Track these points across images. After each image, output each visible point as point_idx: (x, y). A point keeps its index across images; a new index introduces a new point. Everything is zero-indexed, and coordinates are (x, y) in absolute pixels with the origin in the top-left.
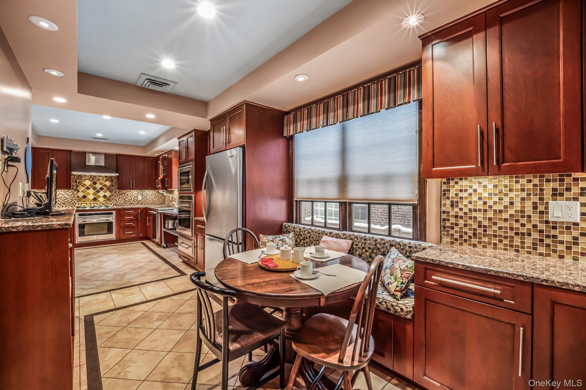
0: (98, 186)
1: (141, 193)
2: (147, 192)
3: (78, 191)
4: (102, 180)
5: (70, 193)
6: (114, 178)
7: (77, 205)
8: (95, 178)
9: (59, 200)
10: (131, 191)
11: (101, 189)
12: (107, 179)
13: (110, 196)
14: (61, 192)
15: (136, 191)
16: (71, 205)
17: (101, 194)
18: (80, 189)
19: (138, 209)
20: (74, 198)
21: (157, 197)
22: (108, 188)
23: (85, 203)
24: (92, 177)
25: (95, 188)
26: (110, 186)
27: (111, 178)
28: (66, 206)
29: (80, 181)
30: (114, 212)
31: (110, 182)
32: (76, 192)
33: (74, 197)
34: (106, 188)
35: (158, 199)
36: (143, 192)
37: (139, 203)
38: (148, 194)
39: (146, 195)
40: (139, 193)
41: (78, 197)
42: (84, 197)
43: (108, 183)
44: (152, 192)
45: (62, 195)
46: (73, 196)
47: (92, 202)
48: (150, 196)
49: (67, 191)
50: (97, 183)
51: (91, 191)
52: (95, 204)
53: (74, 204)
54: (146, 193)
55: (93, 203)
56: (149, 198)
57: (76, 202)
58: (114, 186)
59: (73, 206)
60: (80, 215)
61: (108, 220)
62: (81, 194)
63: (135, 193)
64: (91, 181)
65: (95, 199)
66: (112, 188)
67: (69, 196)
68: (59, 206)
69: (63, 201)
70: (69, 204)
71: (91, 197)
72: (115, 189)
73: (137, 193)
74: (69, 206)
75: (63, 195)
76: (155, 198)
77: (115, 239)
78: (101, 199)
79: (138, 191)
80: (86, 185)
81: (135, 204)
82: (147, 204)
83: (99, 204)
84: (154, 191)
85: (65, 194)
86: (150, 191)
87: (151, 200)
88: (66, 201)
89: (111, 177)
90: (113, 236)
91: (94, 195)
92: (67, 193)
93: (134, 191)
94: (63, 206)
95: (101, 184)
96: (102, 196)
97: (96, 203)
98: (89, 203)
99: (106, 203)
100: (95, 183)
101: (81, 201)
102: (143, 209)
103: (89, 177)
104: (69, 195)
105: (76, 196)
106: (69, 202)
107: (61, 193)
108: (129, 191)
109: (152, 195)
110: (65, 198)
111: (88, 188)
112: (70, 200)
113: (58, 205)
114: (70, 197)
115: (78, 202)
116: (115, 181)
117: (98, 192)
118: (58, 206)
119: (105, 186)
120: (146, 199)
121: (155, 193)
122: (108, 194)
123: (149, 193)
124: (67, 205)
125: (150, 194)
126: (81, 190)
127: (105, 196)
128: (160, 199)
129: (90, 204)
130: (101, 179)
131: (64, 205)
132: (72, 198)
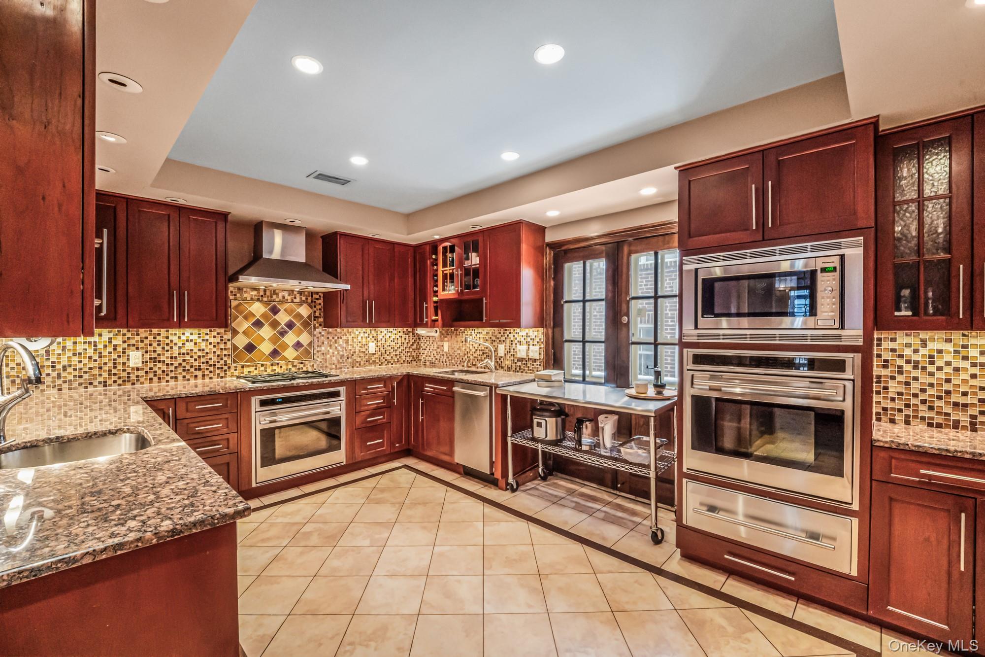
0: (283, 318)
1: (375, 335)
2: (385, 332)
3: (235, 332)
4: (292, 301)
5: (214, 337)
6: (317, 297)
7: (232, 370)
8: (274, 297)
9: (187, 357)
10: (355, 330)
11: (290, 325)
12: (304, 298)
13: (311, 344)
14: (192, 334)
15: (364, 330)
16: (218, 371)
17: (290, 338)
18: (239, 324)
19: (391, 378)
20: (225, 352)
21: (405, 345)
22: (306, 324)
23: (252, 366)
24: (268, 293)
25: (274, 324)
26: (309, 317)
27: (312, 296)
28: (203, 376)
29: (240, 304)
30: (342, 390)
31: (310, 306)
32: (228, 336)
33: (225, 349)
34: (301, 324)
35: (407, 350)
36: (379, 333)
37: (371, 361)
38: (387, 337)
39: (384, 339)
40: (371, 336)
41: (235, 348)
42: (250, 348)
43: (304, 311)
44: (395, 332)
45: (192, 344)
46: (222, 346)
47: (269, 363)
48: (393, 343)
49: (207, 331)
50: (279, 310)
51: (266, 332)
52: (275, 367)
53: (225, 368)
54: (383, 334)
55: (272, 365)
56: (389, 348)
57: (229, 362)
58: (317, 317)
59: (222, 374)
60: (263, 403)
61: (328, 413)
62: (241, 341)
63: (362, 335)
64: (266, 304)
65: (275, 353)
66: (315, 322)
67: (211, 346)
68: (188, 377)
69: (196, 360)
70: (211, 369)
71: (266, 348)
72: (320, 325)
73: (366, 335)
74: (211, 375)
75: (196, 344)
76: (402, 348)
77: (344, 463)
78: (290, 354)
79: (368, 330)
80: (254, 315)
81: (362, 363)
82: (386, 363)
83: (284, 367)
84: (400, 329)
85: (200, 340)
86: (391, 329)
87: (394, 353)
88: (203, 360)
89: (312, 294)
90: (339, 457)
91: (274, 344)
92: (207, 337)
93: (359, 330)
94: (196, 376)
95: (289, 312)
96: (291, 344)
97: (278, 364)
98: (262, 365)
99: (302, 363)
100: (275, 311)
101: (241, 360)
103: (262, 293)
104: (211, 343)
105: (229, 345)
106: (211, 362)
107: (191, 337)
108: (350, 330)
109: (396, 341)
110: (200, 354)
111: (258, 324)
112: (215, 359)
113: (184, 374)
114: (215, 349)
115: (235, 362)
116: (320, 304)
117: (283, 333)
118: (184, 377)
119: (299, 316)
120: (383, 352)
121: (401, 334)
122: (305, 339)
123: (390, 334)
124: (207, 372)
125: (392, 339)
126: (241, 330)
127: (298, 345)
128: (411, 350)
129: (263, 368)
130: (289, 301)
131: (199, 373)
132: (218, 353)
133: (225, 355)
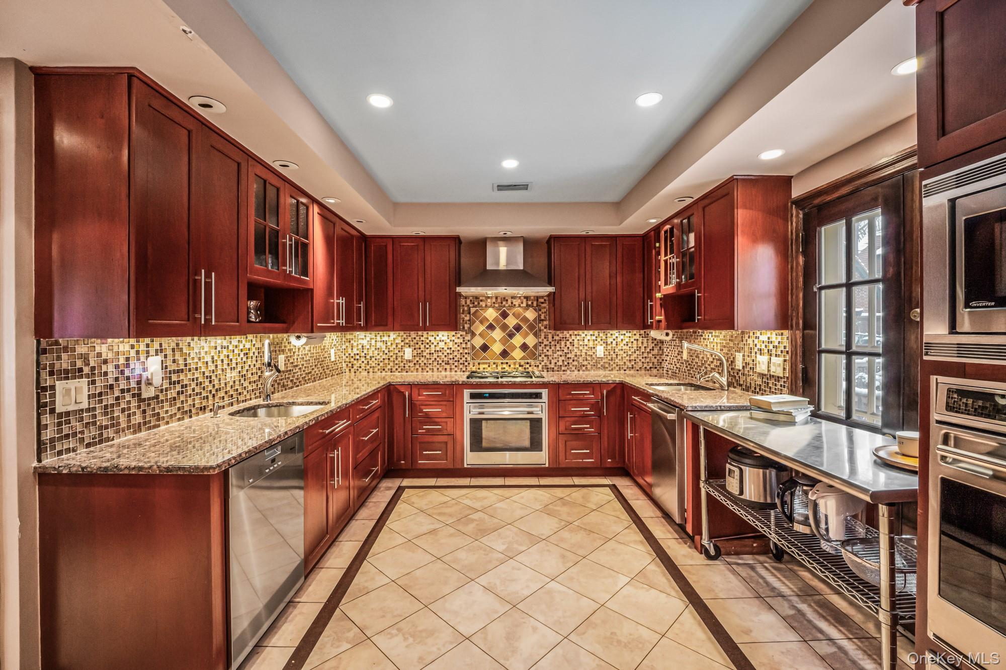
0: (511, 321)
1: (604, 338)
2: (617, 335)
3: (473, 335)
4: (519, 306)
5: (458, 338)
6: (542, 300)
7: (471, 366)
8: (504, 303)
9: (440, 354)
10: (581, 332)
11: (518, 328)
12: (530, 303)
13: (535, 347)
14: (443, 336)
15: (591, 332)
16: (461, 366)
17: (518, 340)
18: (477, 328)
19: (601, 385)
20: (466, 351)
21: (643, 350)
22: (531, 327)
23: (486, 363)
24: (499, 300)
25: (504, 327)
26: (535, 320)
27: (537, 300)
28: (451, 369)
29: (477, 311)
30: (545, 392)
31: (535, 310)
32: (468, 337)
33: (466, 348)
34: (527, 327)
35: (645, 355)
36: (609, 335)
37: (599, 366)
38: (619, 340)
39: (614, 343)
40: (599, 339)
41: (473, 347)
42: (485, 348)
43: (531, 315)
44: (628, 335)
45: (443, 343)
46: (464, 346)
47: (499, 362)
48: (625, 347)
49: (453, 333)
50: (508, 315)
51: (497, 334)
52: (504, 366)
53: (466, 364)
54: (614, 337)
55: (502, 363)
56: (622, 352)
57: (469, 359)
58: (543, 320)
59: (464, 369)
60: (473, 396)
61: (531, 413)
62: (478, 342)
63: (589, 337)
64: (498, 309)
65: (505, 354)
66: (540, 325)
67: (456, 346)
68: (440, 369)
69: (445, 356)
70: (456, 364)
71: (497, 348)
72: (545, 328)
73: (594, 338)
74: (456, 369)
75: (446, 343)
76: (637, 352)
77: (547, 465)
78: (518, 354)
79: (596, 333)
80: (488, 320)
81: (589, 367)
82: (617, 368)
83: (512, 366)
84: (635, 332)
85: (449, 341)
86: (624, 332)
87: (628, 358)
88: (451, 356)
89: (537, 298)
90: (541, 458)
91: (504, 345)
92: (453, 338)
93: (586, 332)
94: (446, 369)
95: (516, 316)
96: (518, 345)
97: (507, 363)
98: (494, 363)
99: (528, 363)
100: (505, 315)
101: (478, 358)
102: (613, 386)
103: (494, 300)
104: (456, 343)
105: (469, 345)
106: (456, 359)
107: (443, 338)
108: (576, 332)
109: (630, 345)
110: (448, 351)
111: (491, 327)
112: (459, 356)
113: (438, 366)
114: (459, 348)
115: (473, 359)
116: (545, 308)
117: (511, 335)
118: (438, 369)
119: (525, 320)
120: (614, 356)
121: (637, 337)
122: (531, 341)
123: (622, 337)
124: (453, 367)
125: (624, 342)
126: (477, 333)
127: (524, 347)
128: (650, 355)
129: (494, 366)
130: (517, 306)
131: (448, 367)
132: (461, 351)
133: (466, 353)
